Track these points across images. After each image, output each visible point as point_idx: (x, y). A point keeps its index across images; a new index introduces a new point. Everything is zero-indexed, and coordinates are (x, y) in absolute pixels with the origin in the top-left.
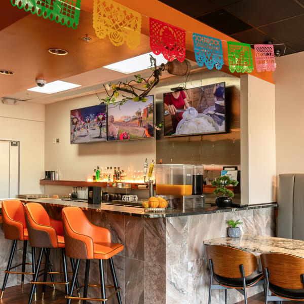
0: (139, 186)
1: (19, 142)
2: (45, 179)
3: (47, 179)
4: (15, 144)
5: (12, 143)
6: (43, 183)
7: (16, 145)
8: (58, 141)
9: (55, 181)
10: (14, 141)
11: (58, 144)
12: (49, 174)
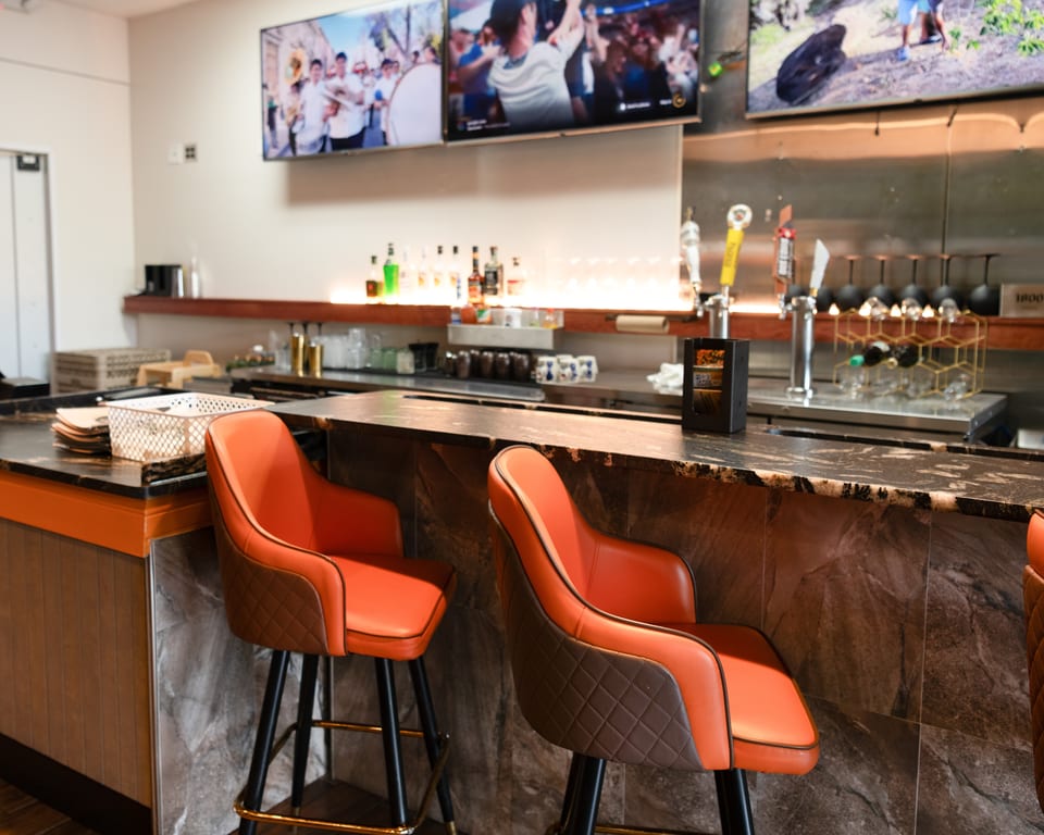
0: (621, 319)
1: (46, 156)
2: (145, 293)
3: (155, 294)
4: (29, 164)
5: (20, 159)
6: (132, 306)
7: (33, 168)
8: (190, 153)
9: (188, 301)
10: (28, 154)
11: (191, 164)
12: (160, 278)
